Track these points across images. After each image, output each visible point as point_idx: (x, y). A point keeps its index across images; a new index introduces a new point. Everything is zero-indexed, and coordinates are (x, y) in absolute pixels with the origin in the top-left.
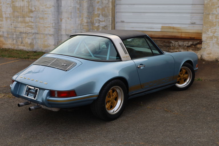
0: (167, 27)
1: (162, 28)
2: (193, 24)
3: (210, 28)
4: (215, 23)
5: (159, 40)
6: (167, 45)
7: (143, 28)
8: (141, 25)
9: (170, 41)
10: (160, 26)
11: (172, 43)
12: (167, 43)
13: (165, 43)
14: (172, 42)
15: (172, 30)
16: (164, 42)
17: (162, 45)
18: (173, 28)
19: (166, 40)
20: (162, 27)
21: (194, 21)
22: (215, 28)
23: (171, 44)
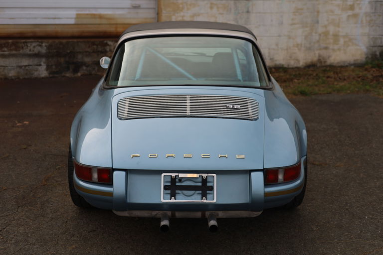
0: (87, 14)
1: (78, 16)
2: (136, 7)
3: (174, 15)
4: (181, 6)
5: (81, 40)
6: (100, 49)
7: (35, 18)
8: (32, 12)
9: (105, 42)
10: (73, 13)
11: (108, 45)
12: (99, 47)
13: (95, 47)
14: (110, 43)
15: (97, 21)
16: (93, 44)
17: (89, 50)
18: (101, 17)
19: (97, 41)
20: (77, 14)
21: (138, 3)
22: (182, 14)
23: (108, 47)
